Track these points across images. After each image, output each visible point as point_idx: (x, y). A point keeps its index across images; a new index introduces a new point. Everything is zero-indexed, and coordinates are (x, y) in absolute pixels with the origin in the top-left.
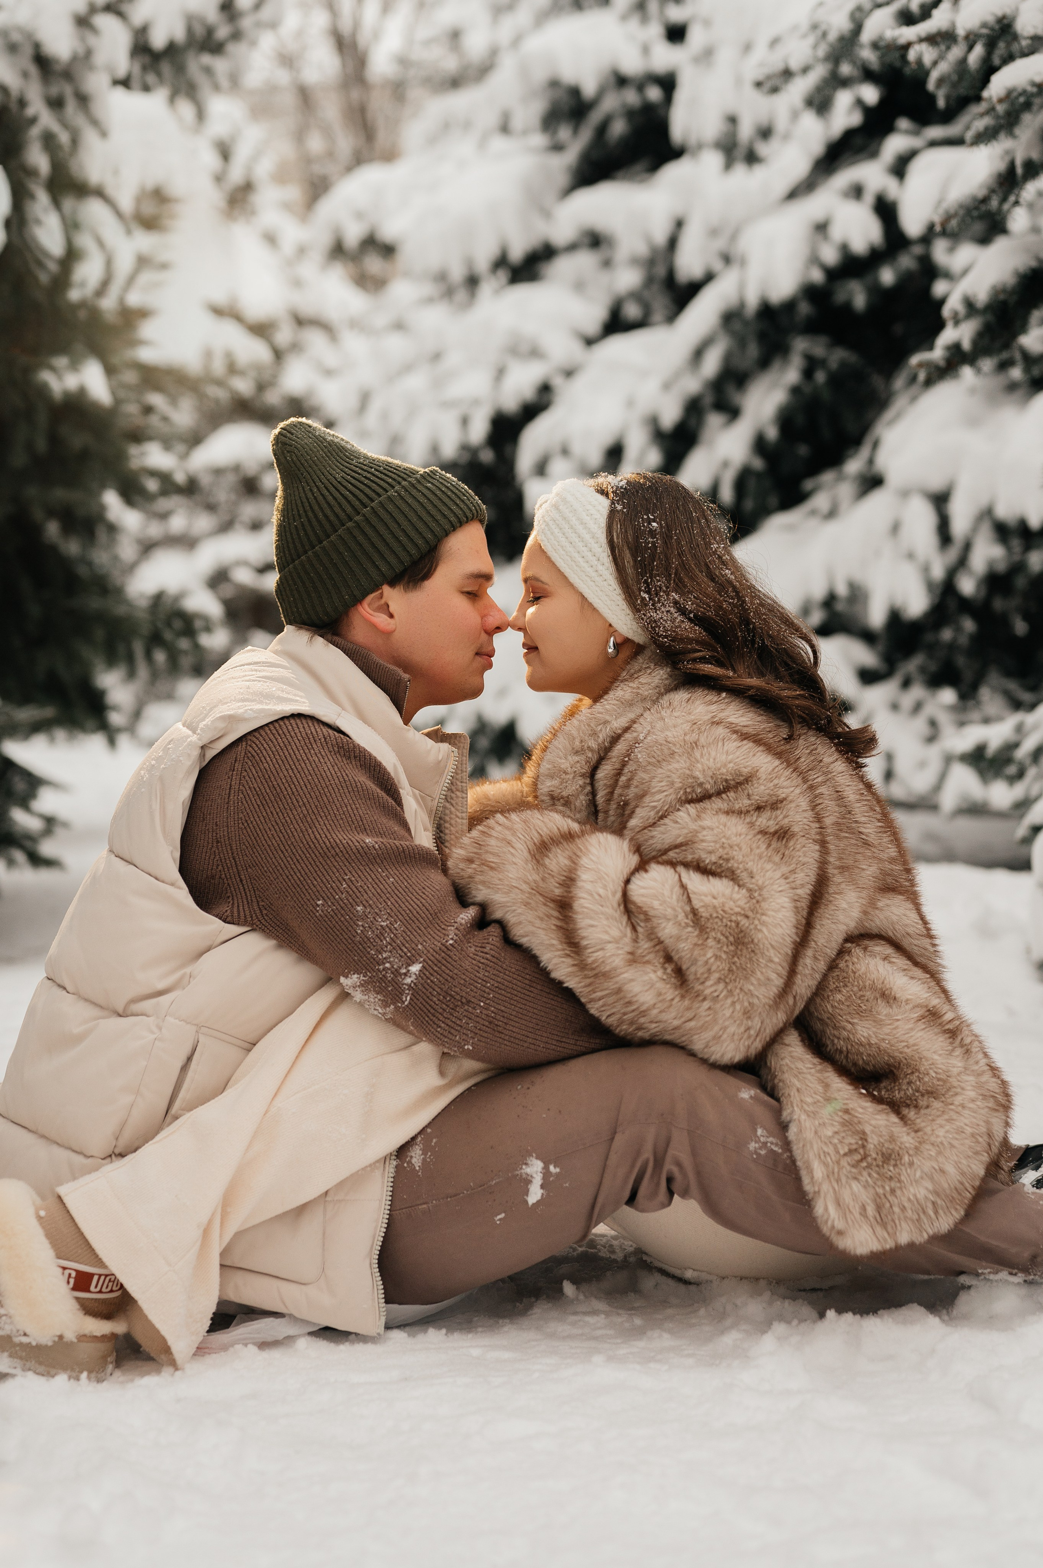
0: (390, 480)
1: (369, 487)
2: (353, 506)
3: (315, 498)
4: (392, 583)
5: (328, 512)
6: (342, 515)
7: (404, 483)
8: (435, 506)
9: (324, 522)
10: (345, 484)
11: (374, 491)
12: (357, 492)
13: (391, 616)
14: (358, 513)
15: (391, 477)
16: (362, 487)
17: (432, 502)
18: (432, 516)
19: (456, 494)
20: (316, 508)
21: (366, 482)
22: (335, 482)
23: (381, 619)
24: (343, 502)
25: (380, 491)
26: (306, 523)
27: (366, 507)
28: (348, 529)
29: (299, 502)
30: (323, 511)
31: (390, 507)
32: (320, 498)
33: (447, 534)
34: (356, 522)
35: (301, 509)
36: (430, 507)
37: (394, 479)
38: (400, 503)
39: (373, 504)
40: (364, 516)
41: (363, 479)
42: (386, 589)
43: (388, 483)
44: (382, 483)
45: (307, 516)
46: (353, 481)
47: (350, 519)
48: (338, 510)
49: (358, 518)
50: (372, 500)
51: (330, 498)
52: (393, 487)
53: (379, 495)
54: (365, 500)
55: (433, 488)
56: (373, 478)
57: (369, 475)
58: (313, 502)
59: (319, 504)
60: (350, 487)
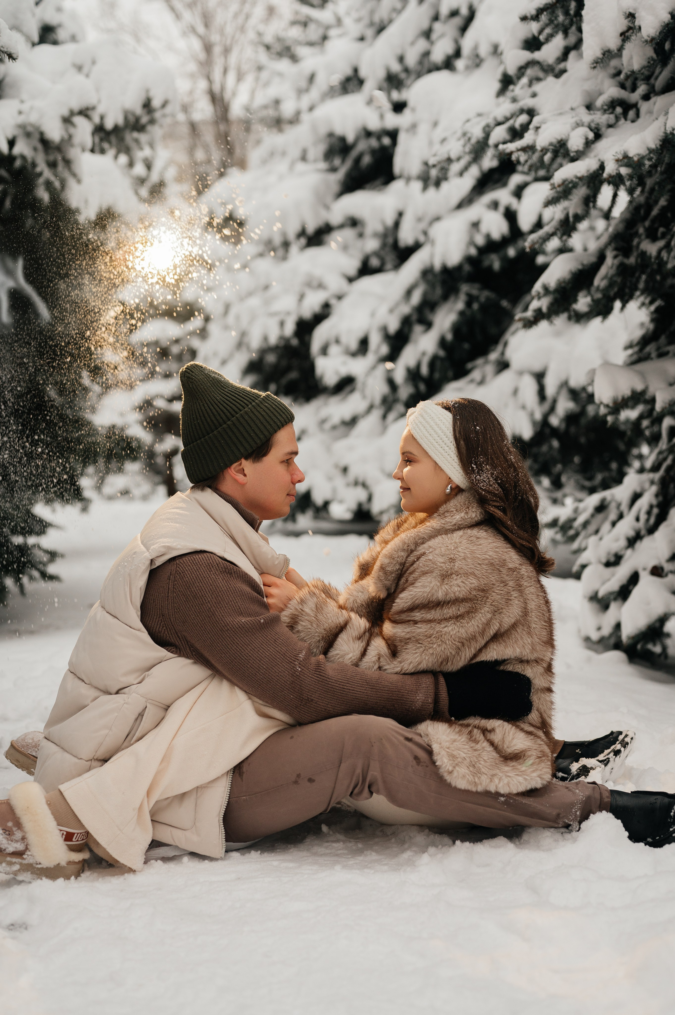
0: (246, 402)
1: (235, 405)
2: (226, 416)
3: (206, 410)
4: (246, 458)
5: (213, 419)
6: (221, 421)
7: (253, 403)
8: (269, 416)
9: (211, 423)
10: (222, 403)
11: (237, 407)
12: (229, 408)
13: (246, 476)
14: (229, 420)
15: (246, 400)
16: (231, 405)
18: (268, 421)
19: (280, 409)
20: (206, 415)
21: (234, 402)
22: (217, 402)
23: (240, 477)
24: (221, 413)
25: (241, 408)
26: (201, 423)
27: (233, 417)
28: (224, 428)
29: (196, 411)
30: (210, 417)
31: (246, 417)
32: (208, 410)
33: (276, 430)
34: (228, 425)
35: (198, 415)
36: (267, 418)
37: (248, 401)
38: (251, 415)
39: (237, 415)
40: (232, 421)
41: (232, 400)
42: (243, 461)
43: (245, 403)
44: (241, 403)
45: (201, 419)
46: (226, 402)
47: (225, 423)
48: (218, 418)
49: (229, 423)
50: (237, 413)
51: (214, 410)
52: (248, 406)
53: (240, 411)
54: (233, 413)
55: (269, 406)
56: (237, 400)
57: (234, 398)
58: (205, 412)
59: (208, 413)
60: (225, 405)
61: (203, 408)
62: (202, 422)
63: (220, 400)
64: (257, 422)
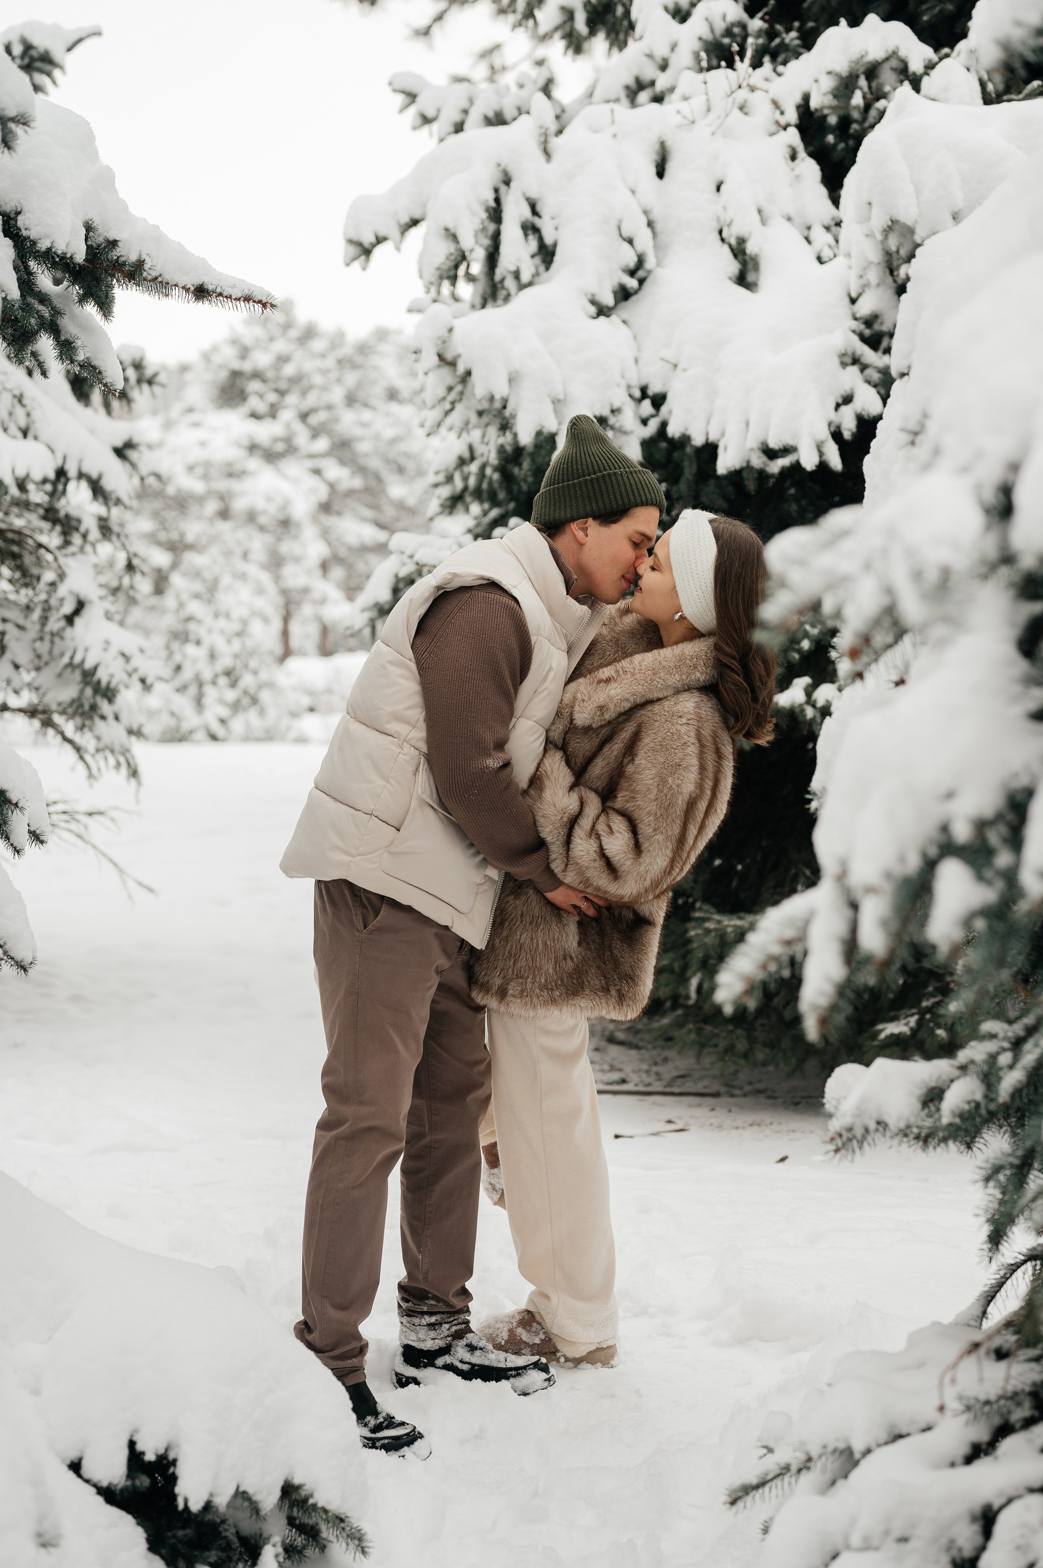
1: (607, 463)
2: (593, 469)
4: (594, 518)
7: (627, 469)
8: (638, 489)
10: (596, 456)
11: (609, 466)
12: (600, 464)
13: (587, 536)
14: (595, 474)
15: (622, 463)
16: (604, 462)
17: (637, 486)
18: (633, 492)
21: (608, 460)
23: (580, 534)
24: (590, 466)
25: (613, 468)
27: (600, 473)
28: (586, 480)
31: (613, 478)
33: (637, 506)
34: (591, 478)
38: (619, 478)
39: (605, 473)
40: (597, 476)
41: (606, 457)
42: (590, 520)
43: (618, 465)
44: (615, 464)
46: (601, 457)
47: (590, 476)
48: (585, 467)
49: (593, 476)
50: (605, 470)
52: (620, 469)
53: (610, 469)
54: (602, 469)
55: (642, 479)
57: (611, 458)
60: (597, 459)
61: (574, 455)
62: (568, 468)
63: (594, 453)
64: (622, 487)
